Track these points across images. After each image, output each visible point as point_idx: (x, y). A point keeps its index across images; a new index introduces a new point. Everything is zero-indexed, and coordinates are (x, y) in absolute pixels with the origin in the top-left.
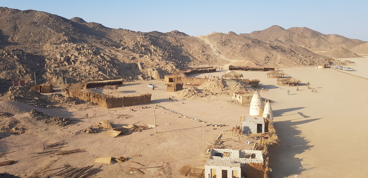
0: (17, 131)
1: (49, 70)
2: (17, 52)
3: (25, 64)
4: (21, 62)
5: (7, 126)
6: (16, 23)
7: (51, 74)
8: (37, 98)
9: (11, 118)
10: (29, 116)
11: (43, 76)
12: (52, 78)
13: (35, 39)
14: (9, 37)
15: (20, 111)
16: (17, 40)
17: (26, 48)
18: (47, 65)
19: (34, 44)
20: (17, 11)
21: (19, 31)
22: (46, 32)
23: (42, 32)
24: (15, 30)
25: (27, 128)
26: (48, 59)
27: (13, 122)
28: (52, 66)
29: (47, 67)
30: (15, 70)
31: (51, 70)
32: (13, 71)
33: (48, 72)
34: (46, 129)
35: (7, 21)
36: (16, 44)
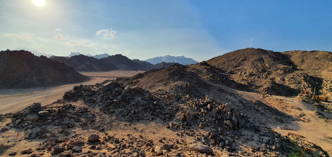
0: (304, 120)
1: (325, 88)
2: (304, 74)
3: (308, 82)
4: (305, 80)
5: (298, 115)
6: (303, 58)
7: (327, 90)
8: (317, 104)
9: (301, 111)
10: (313, 114)
11: (320, 91)
12: (327, 93)
13: (316, 68)
14: (298, 66)
15: (307, 109)
16: (303, 68)
17: (308, 73)
18: (324, 84)
19: (314, 71)
20: (305, 52)
21: (305, 63)
22: (325, 63)
23: (322, 63)
24: (303, 62)
25: (311, 120)
26: (325, 80)
27: (302, 114)
28: (328, 85)
29: (323, 86)
30: (301, 84)
31: (327, 88)
32: (300, 85)
33: (325, 89)
34: (325, 125)
35: (298, 58)
36: (302, 70)
